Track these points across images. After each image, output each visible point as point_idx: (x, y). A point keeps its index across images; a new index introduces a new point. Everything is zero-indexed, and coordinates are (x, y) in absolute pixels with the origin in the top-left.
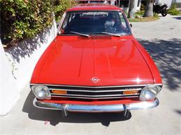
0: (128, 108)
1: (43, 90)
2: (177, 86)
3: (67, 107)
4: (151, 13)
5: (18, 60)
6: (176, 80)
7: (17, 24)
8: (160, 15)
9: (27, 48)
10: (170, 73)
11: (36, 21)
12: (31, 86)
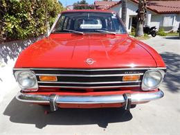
0: (128, 98)
1: (29, 78)
2: (178, 89)
3: (56, 99)
4: (142, 33)
5: (6, 61)
6: (176, 84)
7: (7, 18)
8: (150, 35)
9: (18, 51)
10: (167, 78)
11: (29, 21)
12: (14, 71)
